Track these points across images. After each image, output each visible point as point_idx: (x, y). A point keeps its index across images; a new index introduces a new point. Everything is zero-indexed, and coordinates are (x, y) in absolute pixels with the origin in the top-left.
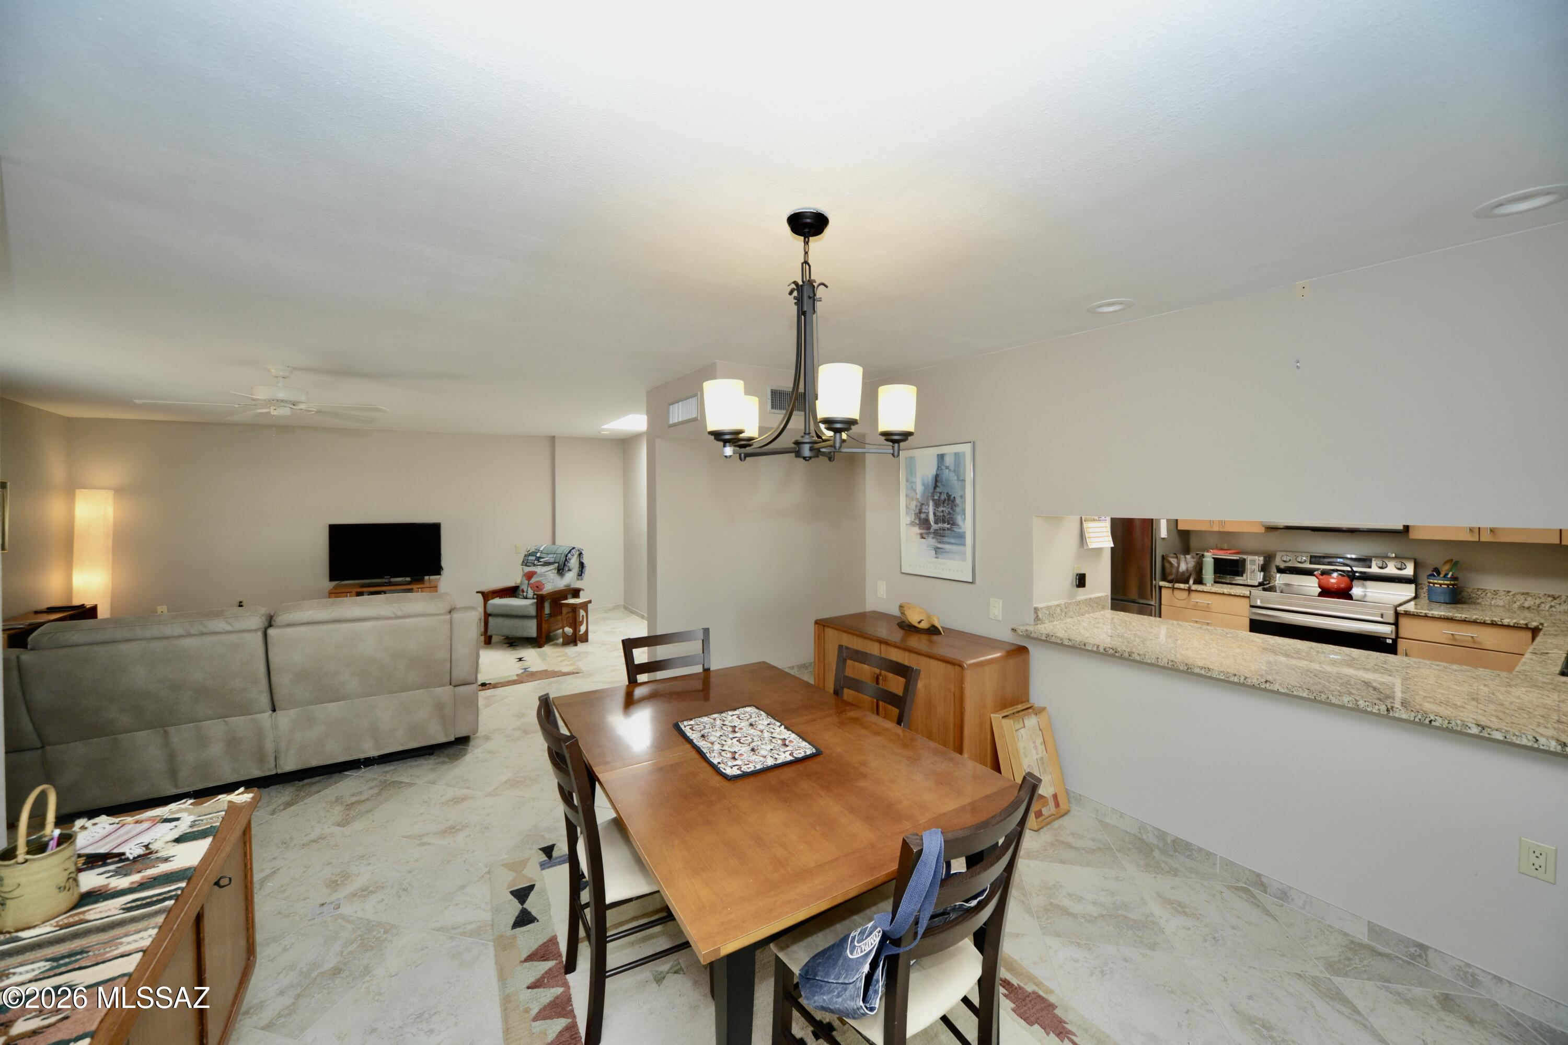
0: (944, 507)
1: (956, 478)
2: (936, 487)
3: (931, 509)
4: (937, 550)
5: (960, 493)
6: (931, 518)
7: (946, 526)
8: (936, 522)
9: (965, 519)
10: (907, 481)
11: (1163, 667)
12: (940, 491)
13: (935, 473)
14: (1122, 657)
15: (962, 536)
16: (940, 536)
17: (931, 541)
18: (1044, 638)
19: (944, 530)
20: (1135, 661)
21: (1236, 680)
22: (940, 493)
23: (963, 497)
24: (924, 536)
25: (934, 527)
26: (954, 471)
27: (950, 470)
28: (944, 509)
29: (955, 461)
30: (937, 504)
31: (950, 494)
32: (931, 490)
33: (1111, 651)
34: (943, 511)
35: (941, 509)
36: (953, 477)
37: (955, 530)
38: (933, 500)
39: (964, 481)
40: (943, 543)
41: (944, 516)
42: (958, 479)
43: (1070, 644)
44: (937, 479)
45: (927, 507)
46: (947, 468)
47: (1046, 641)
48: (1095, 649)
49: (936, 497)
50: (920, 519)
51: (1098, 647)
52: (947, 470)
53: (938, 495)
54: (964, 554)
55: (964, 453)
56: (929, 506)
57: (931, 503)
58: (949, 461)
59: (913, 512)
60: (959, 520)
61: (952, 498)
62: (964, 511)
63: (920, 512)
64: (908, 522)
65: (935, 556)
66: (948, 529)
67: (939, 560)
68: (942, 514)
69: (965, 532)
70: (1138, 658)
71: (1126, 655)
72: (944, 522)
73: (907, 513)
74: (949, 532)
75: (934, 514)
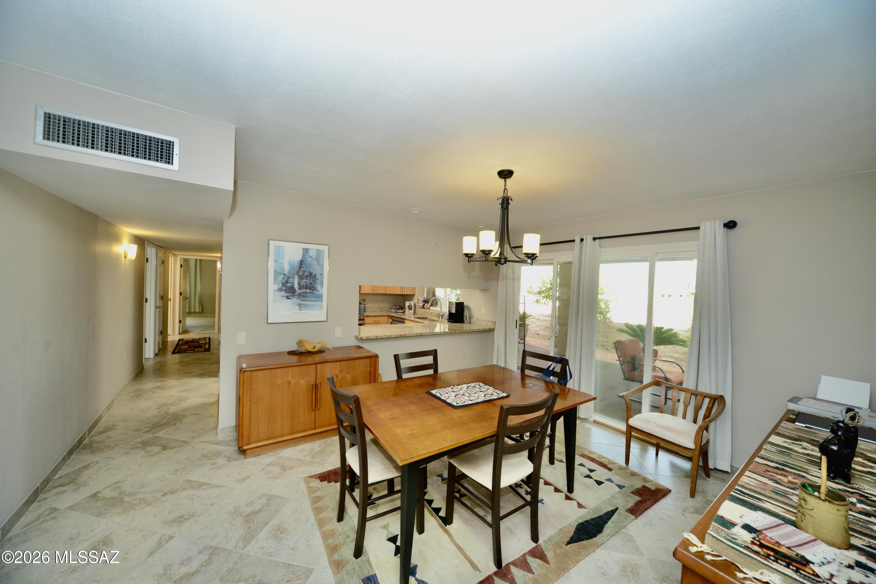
0: (307, 279)
1: (317, 264)
2: (300, 267)
3: (296, 281)
4: (300, 305)
5: (320, 272)
6: (296, 286)
7: (308, 291)
8: (300, 289)
9: (323, 287)
10: (275, 261)
11: (414, 336)
12: (304, 270)
13: (300, 259)
14: (403, 337)
15: (320, 297)
16: (303, 297)
17: (295, 300)
18: (375, 338)
19: (306, 293)
20: (407, 337)
21: (431, 334)
22: (304, 271)
23: (322, 275)
24: (290, 297)
25: (298, 291)
26: (316, 260)
27: (312, 259)
28: (307, 281)
29: (317, 254)
30: (301, 278)
31: (312, 272)
32: (297, 269)
33: (400, 336)
34: (306, 282)
35: (304, 281)
36: (314, 263)
37: (315, 293)
38: (298, 275)
39: (322, 266)
40: (306, 301)
41: (307, 285)
42: (318, 265)
43: (386, 337)
44: (302, 263)
45: (293, 279)
46: (311, 257)
47: (376, 339)
48: (394, 337)
49: (300, 274)
50: (286, 287)
51: (395, 335)
52: (311, 259)
53: (303, 272)
54: (322, 306)
55: (323, 251)
56: (294, 279)
57: (296, 277)
58: (312, 253)
59: (281, 283)
60: (318, 287)
61: (313, 275)
62: (322, 283)
63: (287, 282)
64: (276, 289)
65: (299, 309)
66: (310, 293)
67: (302, 311)
68: (305, 284)
69: (322, 294)
70: (408, 336)
71: (404, 336)
72: (306, 288)
73: (275, 283)
74: (310, 294)
75: (299, 284)
